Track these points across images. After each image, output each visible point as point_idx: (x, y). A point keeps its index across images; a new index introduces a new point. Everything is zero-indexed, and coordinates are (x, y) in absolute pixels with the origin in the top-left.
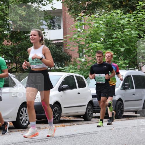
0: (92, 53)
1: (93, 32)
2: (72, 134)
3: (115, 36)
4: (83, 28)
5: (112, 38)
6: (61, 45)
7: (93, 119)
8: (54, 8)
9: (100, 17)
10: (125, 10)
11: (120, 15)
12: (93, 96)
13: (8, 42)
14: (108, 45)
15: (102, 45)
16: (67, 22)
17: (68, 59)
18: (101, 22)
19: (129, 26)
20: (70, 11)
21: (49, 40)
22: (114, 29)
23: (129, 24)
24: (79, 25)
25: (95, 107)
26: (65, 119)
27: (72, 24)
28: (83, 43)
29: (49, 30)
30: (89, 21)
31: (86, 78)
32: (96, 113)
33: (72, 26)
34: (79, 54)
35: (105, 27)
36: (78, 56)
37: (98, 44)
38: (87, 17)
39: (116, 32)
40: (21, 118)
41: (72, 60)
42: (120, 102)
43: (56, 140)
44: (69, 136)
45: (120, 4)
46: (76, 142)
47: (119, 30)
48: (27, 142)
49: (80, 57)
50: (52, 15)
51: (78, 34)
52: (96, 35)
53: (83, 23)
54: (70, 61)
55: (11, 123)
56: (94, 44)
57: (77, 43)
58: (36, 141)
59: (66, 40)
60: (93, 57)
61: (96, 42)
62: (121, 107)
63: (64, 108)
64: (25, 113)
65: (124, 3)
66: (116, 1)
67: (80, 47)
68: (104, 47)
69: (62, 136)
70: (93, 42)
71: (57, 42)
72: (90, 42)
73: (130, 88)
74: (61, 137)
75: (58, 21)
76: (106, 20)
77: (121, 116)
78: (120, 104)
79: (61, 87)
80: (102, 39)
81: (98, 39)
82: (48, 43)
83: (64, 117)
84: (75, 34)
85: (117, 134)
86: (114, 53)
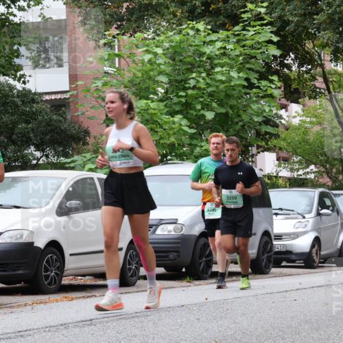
1: (139, 74)
2: (89, 318)
3: (192, 83)
4: (117, 66)
5: (185, 89)
6: (64, 106)
7: (140, 282)
9: (157, 38)
10: (216, 22)
14: (175, 104)
15: (162, 105)
18: (159, 51)
19: (225, 60)
21: (35, 94)
22: (190, 66)
23: (224, 54)
24: (106, 57)
26: (73, 282)
30: (131, 48)
35: (169, 63)
37: (153, 102)
38: (125, 37)
39: (194, 75)
41: (90, 140)
42: (204, 240)
43: (49, 334)
44: (81, 324)
45: (203, 8)
46: (99, 337)
47: (202, 70)
51: (105, 78)
52: (147, 81)
53: (117, 52)
54: (85, 144)
56: (143, 103)
57: (103, 99)
59: (75, 92)
61: (147, 98)
63: (71, 255)
65: (213, 6)
66: (194, 2)
68: (168, 109)
69: (65, 324)
70: (140, 99)
71: (53, 97)
74: (61, 325)
76: (171, 46)
77: (207, 273)
80: (161, 91)
81: (151, 90)
82: (33, 101)
83: (71, 277)
84: (97, 79)
85: (196, 317)
86: (189, 124)
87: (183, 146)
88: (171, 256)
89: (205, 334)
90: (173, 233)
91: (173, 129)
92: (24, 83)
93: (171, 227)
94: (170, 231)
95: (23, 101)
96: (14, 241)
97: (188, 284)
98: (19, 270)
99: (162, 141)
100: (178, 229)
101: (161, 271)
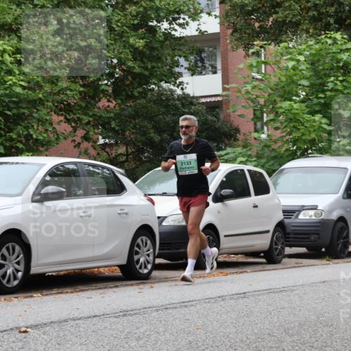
0: (281, 123)
1: (283, 79)
2: (242, 292)
3: (330, 85)
4: (263, 71)
5: (323, 91)
6: (218, 107)
7: (285, 260)
8: (203, 30)
9: (299, 47)
11: (340, 43)
12: (284, 212)
13: (109, 101)
14: (315, 105)
15: (303, 106)
16: (229, 59)
17: (231, 136)
18: (302, 58)
21: (193, 97)
22: (328, 71)
24: (255, 64)
25: (289, 234)
26: (227, 260)
27: (240, 61)
29: (192, 75)
30: (276, 56)
31: (270, 175)
32: (291, 246)
33: (241, 66)
34: (255, 124)
35: (310, 68)
36: (253, 129)
37: (296, 103)
38: (271, 47)
39: (332, 79)
40: (136, 257)
41: (240, 137)
43: (209, 304)
44: (235, 297)
46: (252, 309)
47: (339, 74)
48: (149, 308)
49: (256, 131)
50: (198, 45)
51: (254, 83)
53: (263, 59)
54: (236, 140)
55: (116, 268)
56: (286, 104)
57: (252, 101)
58: (169, 306)
60: (285, 130)
61: (291, 100)
62: (345, 234)
63: (225, 236)
64: (146, 246)
65: (348, 21)
67: (258, 110)
68: (308, 110)
69: (222, 296)
70: (285, 100)
71: (208, 100)
72: (278, 99)
74: (219, 297)
75: (212, 56)
76: (311, 53)
77: (344, 253)
78: (342, 228)
79: (219, 194)
80: (303, 93)
81: (294, 93)
82: (192, 103)
83: (225, 255)
84: (247, 83)
85: (337, 292)
86: (328, 122)
87: (322, 141)
88: (312, 238)
90: (313, 218)
91: (314, 126)
92: (182, 89)
93: (312, 213)
94: (311, 216)
95: (183, 104)
96: (176, 224)
97: (328, 262)
98: (180, 249)
99: (304, 138)
100: (318, 214)
101: (303, 250)
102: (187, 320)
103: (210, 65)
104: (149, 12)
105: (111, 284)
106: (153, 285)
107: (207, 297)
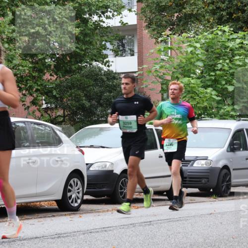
1: (184, 61)
2: (149, 221)
3: (219, 66)
4: (169, 55)
5: (214, 71)
8: (125, 22)
9: (197, 37)
10: (236, 26)
11: (227, 34)
13: (51, 75)
14: (208, 80)
15: (199, 81)
16: (144, 45)
18: (198, 45)
19: (242, 51)
20: (149, 27)
21: (116, 73)
22: (218, 55)
23: (241, 47)
24: (162, 50)
25: (186, 178)
26: (138, 197)
27: (153, 48)
28: (169, 78)
29: (115, 56)
30: (179, 43)
32: (187, 187)
33: (152, 51)
34: (162, 94)
35: (204, 53)
36: (160, 99)
37: (193, 79)
38: (175, 36)
39: (221, 61)
40: (69, 194)
42: (225, 171)
43: (123, 230)
44: (144, 224)
45: (228, 17)
46: (155, 233)
47: (226, 58)
48: (78, 232)
49: (163, 100)
50: (120, 33)
51: (161, 63)
52: (189, 65)
53: (169, 46)
55: (54, 202)
56: (186, 80)
57: (160, 77)
58: (93, 231)
59: (142, 72)
60: (184, 99)
61: (189, 77)
62: (228, 179)
64: (76, 186)
65: (234, 15)
66: (222, 12)
67: (164, 84)
68: (202, 84)
69: (133, 224)
70: (185, 77)
72: (179, 76)
73: (241, 149)
74: (131, 224)
75: (131, 42)
76: (205, 42)
77: (227, 193)
78: (226, 174)
80: (198, 71)
81: (192, 71)
82: (114, 78)
83: (137, 194)
84: (156, 63)
85: (220, 221)
86: (217, 94)
87: (213, 108)
88: (203, 181)
89: (225, 233)
90: (205, 166)
91: (206, 97)
92: (108, 66)
93: (203, 162)
94: (203, 165)
95: (107, 78)
96: (100, 169)
97: (215, 200)
98: (103, 188)
99: (198, 105)
100: (208, 163)
101: (196, 190)
102: (106, 241)
103: (129, 49)
104: (83, 7)
105: (49, 214)
106: (81, 215)
107: (122, 224)
